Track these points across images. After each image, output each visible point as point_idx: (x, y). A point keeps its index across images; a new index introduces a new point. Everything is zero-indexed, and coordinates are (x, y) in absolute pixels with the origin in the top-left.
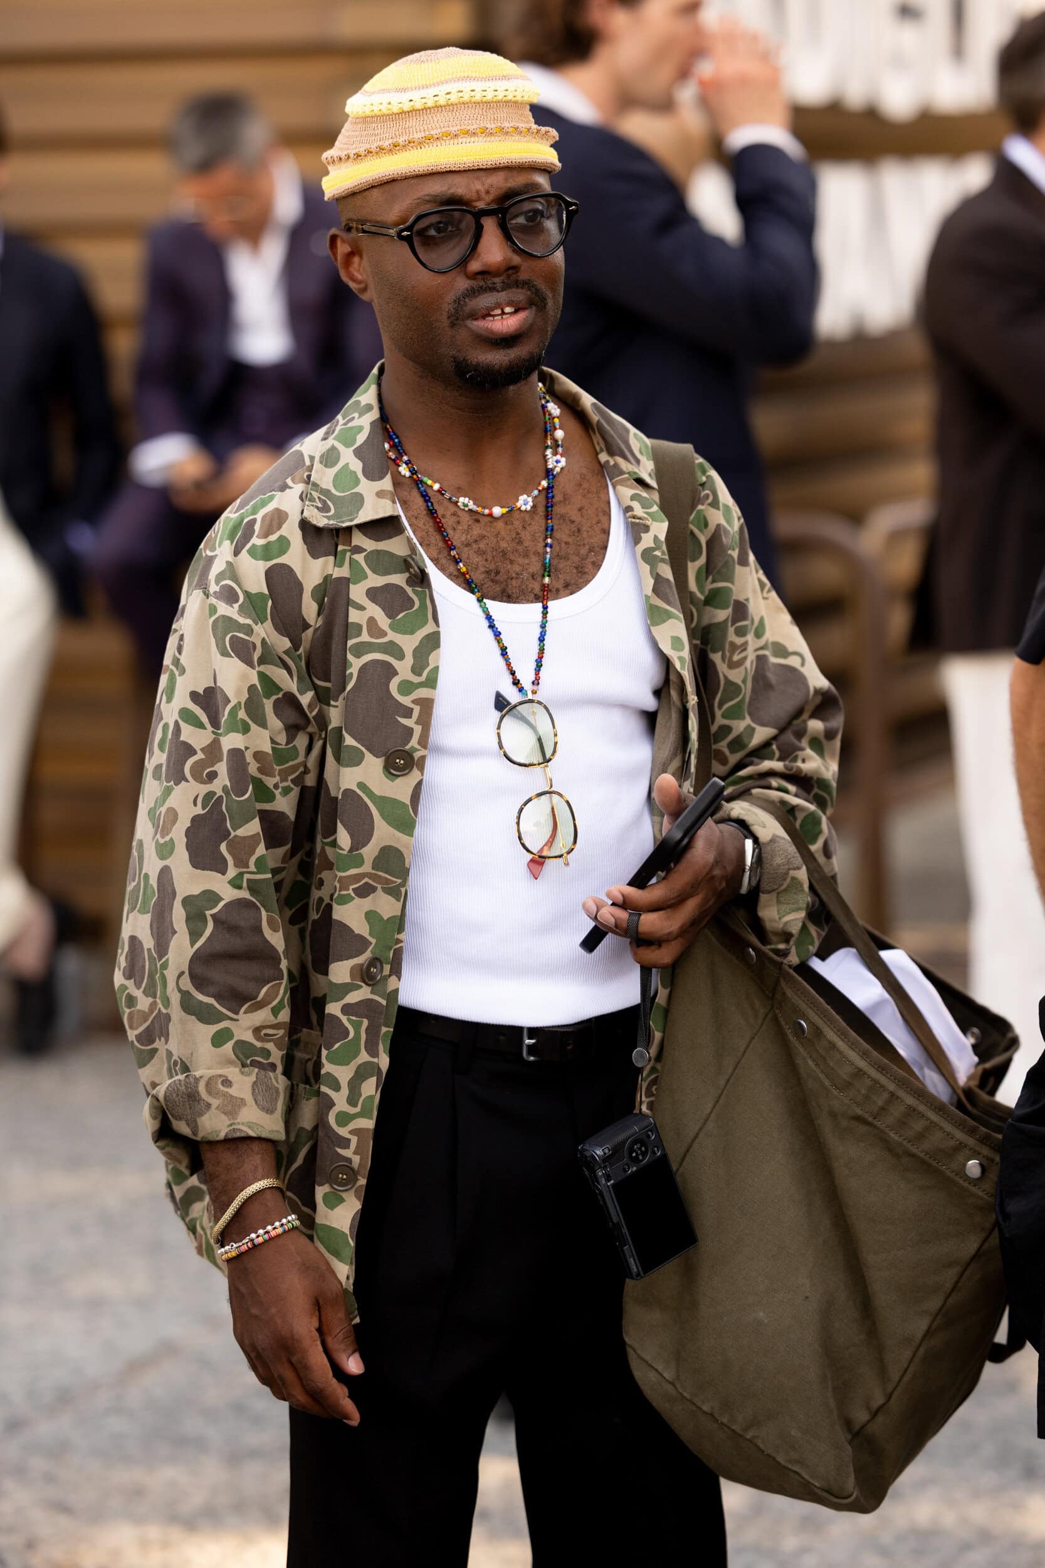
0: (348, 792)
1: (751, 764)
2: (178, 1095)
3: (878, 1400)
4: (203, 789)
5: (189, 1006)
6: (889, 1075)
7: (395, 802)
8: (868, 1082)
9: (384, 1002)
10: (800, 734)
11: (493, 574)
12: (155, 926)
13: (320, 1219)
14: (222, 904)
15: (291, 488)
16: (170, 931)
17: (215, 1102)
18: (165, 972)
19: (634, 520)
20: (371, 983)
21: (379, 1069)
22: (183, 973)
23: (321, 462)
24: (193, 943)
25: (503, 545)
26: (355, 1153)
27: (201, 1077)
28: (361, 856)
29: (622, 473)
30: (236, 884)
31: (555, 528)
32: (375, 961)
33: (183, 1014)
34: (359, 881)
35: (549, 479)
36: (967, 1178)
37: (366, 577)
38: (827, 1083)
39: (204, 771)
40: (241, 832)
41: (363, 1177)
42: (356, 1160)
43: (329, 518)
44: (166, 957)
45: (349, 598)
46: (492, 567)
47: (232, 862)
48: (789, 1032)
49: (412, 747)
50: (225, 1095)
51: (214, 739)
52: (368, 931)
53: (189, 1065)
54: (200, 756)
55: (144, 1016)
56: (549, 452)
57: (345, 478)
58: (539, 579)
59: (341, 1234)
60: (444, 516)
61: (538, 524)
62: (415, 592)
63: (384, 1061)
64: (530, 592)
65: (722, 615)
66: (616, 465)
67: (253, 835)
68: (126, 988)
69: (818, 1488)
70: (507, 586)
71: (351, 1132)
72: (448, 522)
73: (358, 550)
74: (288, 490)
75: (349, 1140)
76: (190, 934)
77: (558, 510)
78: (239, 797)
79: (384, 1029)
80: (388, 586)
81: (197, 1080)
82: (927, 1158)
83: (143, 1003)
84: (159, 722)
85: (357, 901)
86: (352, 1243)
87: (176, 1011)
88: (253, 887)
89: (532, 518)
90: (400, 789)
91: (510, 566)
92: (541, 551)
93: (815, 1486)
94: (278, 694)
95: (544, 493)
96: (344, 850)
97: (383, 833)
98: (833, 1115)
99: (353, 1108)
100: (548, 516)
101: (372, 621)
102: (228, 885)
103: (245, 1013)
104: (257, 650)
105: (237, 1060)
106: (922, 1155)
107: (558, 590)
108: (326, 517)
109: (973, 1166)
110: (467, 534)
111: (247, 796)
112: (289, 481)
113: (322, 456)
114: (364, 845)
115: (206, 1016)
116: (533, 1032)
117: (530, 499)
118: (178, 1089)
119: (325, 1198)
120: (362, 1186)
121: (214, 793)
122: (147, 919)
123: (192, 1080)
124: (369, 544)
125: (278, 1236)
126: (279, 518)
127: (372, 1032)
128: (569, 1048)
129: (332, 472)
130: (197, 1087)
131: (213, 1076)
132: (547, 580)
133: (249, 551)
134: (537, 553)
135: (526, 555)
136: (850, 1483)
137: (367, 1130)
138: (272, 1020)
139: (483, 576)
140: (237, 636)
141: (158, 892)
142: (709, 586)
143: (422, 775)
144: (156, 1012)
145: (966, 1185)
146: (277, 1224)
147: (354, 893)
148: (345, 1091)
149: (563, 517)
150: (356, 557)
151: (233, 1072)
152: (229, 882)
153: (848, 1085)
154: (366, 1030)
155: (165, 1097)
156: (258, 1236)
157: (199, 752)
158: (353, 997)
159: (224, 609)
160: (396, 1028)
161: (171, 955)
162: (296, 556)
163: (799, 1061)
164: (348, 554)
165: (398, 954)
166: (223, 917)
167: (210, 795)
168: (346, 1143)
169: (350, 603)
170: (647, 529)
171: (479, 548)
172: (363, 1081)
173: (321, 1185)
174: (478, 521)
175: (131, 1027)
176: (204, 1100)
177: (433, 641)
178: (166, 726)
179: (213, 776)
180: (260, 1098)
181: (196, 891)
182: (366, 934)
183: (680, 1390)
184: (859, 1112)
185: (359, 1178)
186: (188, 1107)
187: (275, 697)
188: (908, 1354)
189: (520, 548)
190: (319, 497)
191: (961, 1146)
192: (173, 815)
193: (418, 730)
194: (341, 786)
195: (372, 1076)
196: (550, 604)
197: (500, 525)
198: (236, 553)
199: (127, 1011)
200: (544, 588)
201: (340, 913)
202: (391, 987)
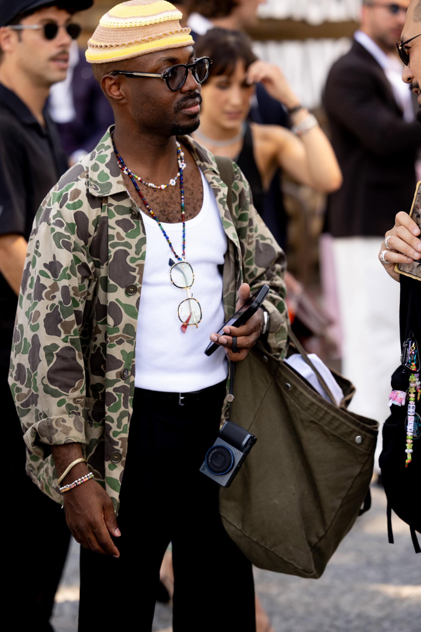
0: (112, 303)
1: (257, 282)
2: (44, 427)
3: (322, 533)
4: (50, 303)
5: (47, 390)
6: (324, 404)
7: (130, 306)
8: (316, 407)
9: (129, 386)
10: (273, 270)
11: (163, 212)
12: (31, 359)
13: (107, 475)
14: (59, 349)
15: (80, 180)
16: (38, 360)
17: (59, 429)
18: (36, 377)
19: (214, 187)
20: (124, 379)
21: (129, 414)
22: (44, 377)
23: (92, 170)
24: (48, 365)
25: (166, 200)
26: (121, 447)
27: (53, 419)
28: (118, 328)
29: (207, 168)
30: (65, 340)
31: (185, 192)
32: (126, 370)
33: (45, 394)
34: (118, 338)
35: (180, 172)
36: (356, 443)
37: (115, 216)
38: (299, 408)
39: (51, 295)
40: (67, 319)
41: (124, 457)
42: (121, 450)
43: (99, 193)
44: (36, 371)
45: (108, 224)
46: (162, 209)
47: (63, 332)
48: (282, 388)
49: (136, 284)
50: (64, 426)
51: (54, 282)
52: (122, 358)
53: (47, 414)
54: (48, 289)
55: (25, 396)
56: (179, 161)
57: (102, 176)
58: (180, 213)
59: (115, 480)
60: (142, 190)
61: (178, 191)
62: (134, 221)
63: (131, 410)
64: (177, 218)
65: (246, 224)
66: (204, 166)
67: (73, 321)
68: (16, 385)
69: (300, 570)
70: (168, 216)
71: (119, 439)
72: (144, 192)
73: (111, 205)
74: (79, 181)
75: (118, 443)
76: (47, 361)
77: (185, 185)
78: (66, 305)
79: (130, 397)
80: (124, 220)
81: (52, 420)
82: (340, 436)
83: (25, 390)
84: (29, 276)
85: (118, 346)
86: (120, 484)
87: (41, 392)
88: (72, 341)
89: (175, 189)
90: (131, 301)
91: (169, 209)
92: (180, 202)
93: (299, 569)
94: (79, 263)
95: (179, 178)
96: (111, 326)
97: (126, 319)
98: (302, 421)
99: (119, 430)
100: (181, 187)
101: (118, 234)
102: (62, 341)
103: (71, 392)
104: (72, 246)
105: (67, 412)
106: (338, 435)
107: (187, 217)
108: (97, 192)
109: (358, 438)
110: (152, 197)
111: (70, 305)
112: (79, 177)
113: (92, 167)
114: (119, 323)
115: (54, 394)
116: (183, 394)
117: (174, 181)
118: (44, 424)
119: (109, 466)
120: (124, 461)
121: (55, 304)
122: (26, 356)
123: (50, 420)
124: (115, 203)
125: (87, 481)
126: (77, 193)
127: (126, 399)
128: (198, 400)
129: (97, 173)
130: (52, 423)
131: (58, 419)
132: (183, 213)
133: (66, 206)
134: (178, 203)
135: (174, 204)
136: (312, 567)
137: (125, 438)
138: (81, 395)
139: (159, 213)
140: (65, 240)
141: (32, 345)
142: (240, 212)
143: (140, 294)
144: (30, 394)
145: (355, 446)
146: (86, 476)
147: (116, 343)
148: (116, 423)
149: (186, 188)
150: (110, 208)
151: (66, 417)
152: (62, 340)
153: (308, 409)
154: (123, 398)
155: (39, 428)
156: (79, 481)
157: (48, 288)
158: (117, 385)
159: (58, 229)
160: (134, 396)
161: (39, 370)
162: (86, 208)
163: (287, 400)
164: (107, 207)
165: (134, 366)
166: (60, 354)
167: (53, 305)
168: (117, 444)
169: (109, 227)
170: (219, 190)
171: (157, 202)
172: (123, 418)
173: (107, 461)
174: (155, 191)
175: (18, 400)
176: (55, 428)
177: (143, 241)
178: (32, 278)
179: (54, 297)
180: (77, 426)
181: (49, 344)
182: (122, 360)
183: (244, 533)
184: (312, 419)
185: (123, 457)
186: (48, 432)
187: (78, 265)
188: (333, 514)
189: (172, 201)
190: (94, 184)
191: (353, 431)
192: (38, 314)
193: (138, 277)
194: (108, 300)
195: (126, 416)
196: (186, 222)
197: (164, 192)
198: (61, 207)
199: (17, 394)
200: (182, 216)
201: (110, 351)
202: (131, 380)
